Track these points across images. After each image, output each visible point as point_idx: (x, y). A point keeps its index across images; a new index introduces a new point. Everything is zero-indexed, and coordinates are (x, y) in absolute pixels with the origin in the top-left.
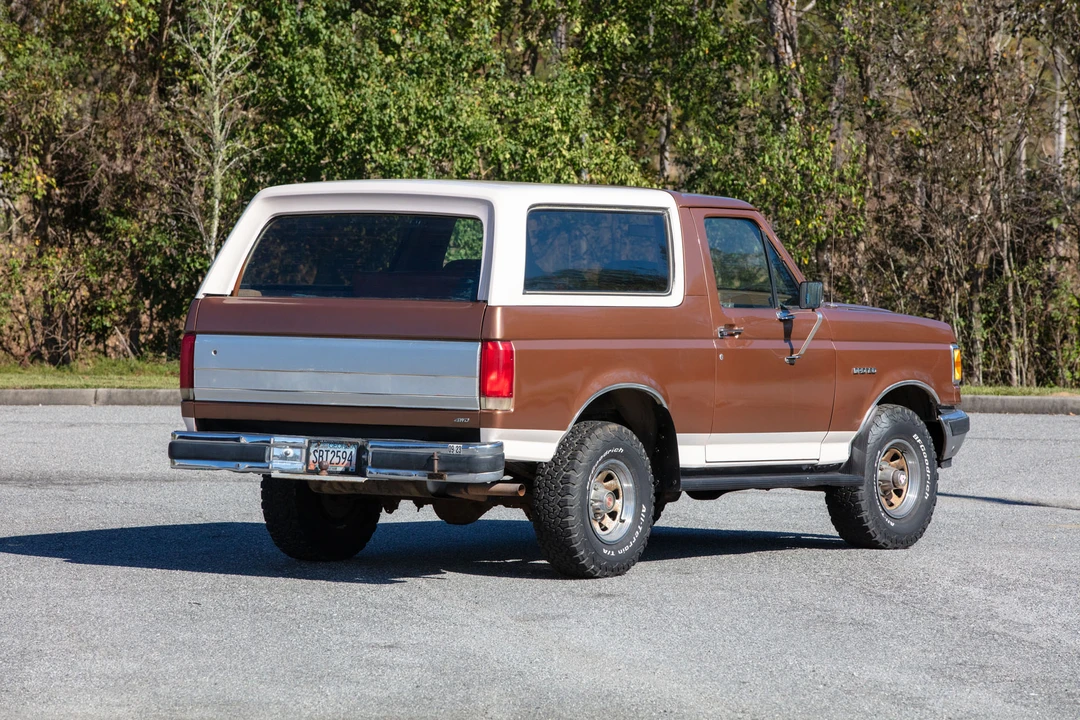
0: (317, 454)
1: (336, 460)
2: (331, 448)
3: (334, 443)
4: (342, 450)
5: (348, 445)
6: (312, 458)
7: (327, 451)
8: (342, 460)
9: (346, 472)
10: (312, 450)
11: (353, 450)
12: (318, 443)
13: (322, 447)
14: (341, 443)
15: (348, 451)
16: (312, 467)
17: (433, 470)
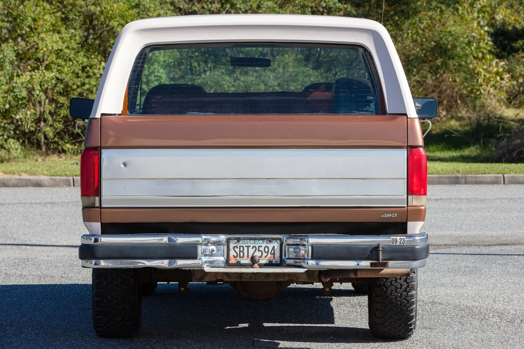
0: (237, 250)
1: (259, 254)
2: (251, 243)
3: (255, 239)
4: (264, 245)
5: (270, 240)
6: (232, 253)
7: (248, 247)
8: (265, 254)
9: (270, 264)
10: (232, 246)
11: (276, 245)
12: (239, 240)
13: (241, 243)
14: (263, 239)
15: (271, 246)
16: (232, 261)
17: (378, 259)
